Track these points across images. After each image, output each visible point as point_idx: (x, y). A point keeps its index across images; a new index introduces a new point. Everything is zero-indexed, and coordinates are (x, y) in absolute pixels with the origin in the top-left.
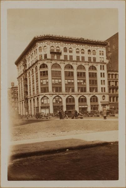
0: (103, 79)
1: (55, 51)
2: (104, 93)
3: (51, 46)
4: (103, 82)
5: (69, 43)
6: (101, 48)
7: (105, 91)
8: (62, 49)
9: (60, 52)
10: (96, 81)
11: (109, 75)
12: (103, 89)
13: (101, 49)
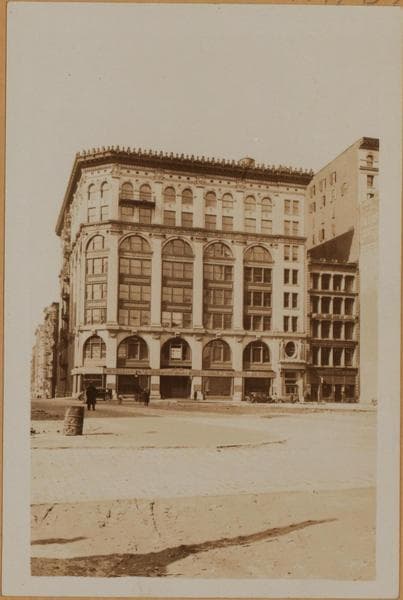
0: (291, 289)
1: (136, 197)
2: (294, 335)
3: (122, 182)
4: (290, 300)
5: (184, 175)
6: (292, 190)
7: (294, 329)
8: (157, 192)
9: (153, 201)
10: (268, 295)
11: (314, 277)
12: (290, 323)
13: (293, 193)
